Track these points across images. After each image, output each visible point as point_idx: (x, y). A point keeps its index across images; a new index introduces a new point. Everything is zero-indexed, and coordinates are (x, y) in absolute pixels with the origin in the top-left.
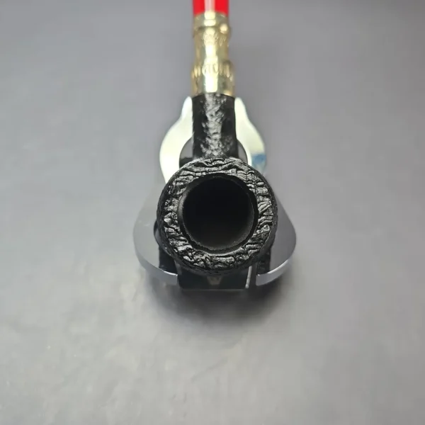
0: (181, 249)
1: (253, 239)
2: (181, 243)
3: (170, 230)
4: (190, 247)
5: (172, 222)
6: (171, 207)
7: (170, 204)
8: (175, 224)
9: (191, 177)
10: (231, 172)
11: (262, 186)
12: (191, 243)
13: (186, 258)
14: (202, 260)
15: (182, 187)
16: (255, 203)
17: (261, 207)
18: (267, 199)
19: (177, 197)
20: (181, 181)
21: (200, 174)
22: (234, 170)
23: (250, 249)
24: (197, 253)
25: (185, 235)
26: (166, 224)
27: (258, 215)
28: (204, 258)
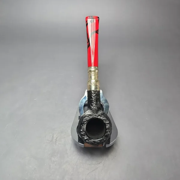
0: (85, 139)
1: (105, 136)
2: (85, 137)
3: (82, 133)
4: (88, 138)
5: (83, 131)
6: (83, 127)
7: (83, 126)
8: (84, 132)
9: (88, 119)
10: (99, 117)
11: (107, 121)
12: (88, 137)
13: (87, 141)
14: (91, 142)
15: (86, 121)
16: (106, 126)
17: (107, 127)
18: (109, 125)
19: (84, 124)
20: (86, 120)
21: (90, 118)
22: (100, 117)
23: (104, 139)
24: (90, 140)
25: (87, 135)
26: (81, 132)
27: (106, 129)
28: (92, 141)
